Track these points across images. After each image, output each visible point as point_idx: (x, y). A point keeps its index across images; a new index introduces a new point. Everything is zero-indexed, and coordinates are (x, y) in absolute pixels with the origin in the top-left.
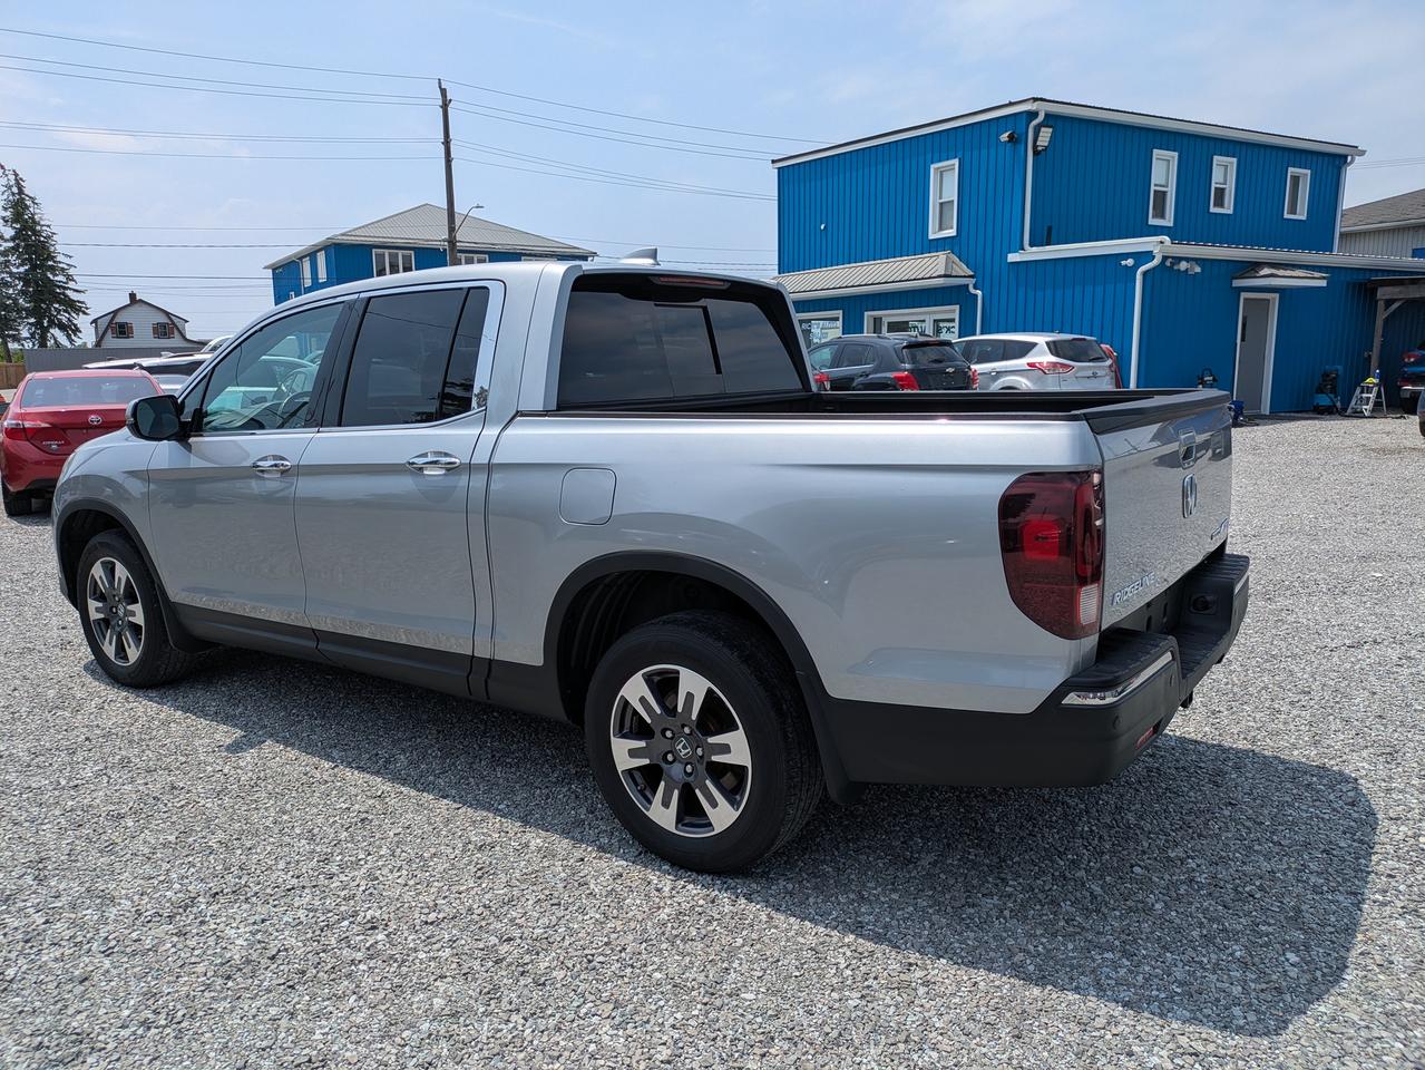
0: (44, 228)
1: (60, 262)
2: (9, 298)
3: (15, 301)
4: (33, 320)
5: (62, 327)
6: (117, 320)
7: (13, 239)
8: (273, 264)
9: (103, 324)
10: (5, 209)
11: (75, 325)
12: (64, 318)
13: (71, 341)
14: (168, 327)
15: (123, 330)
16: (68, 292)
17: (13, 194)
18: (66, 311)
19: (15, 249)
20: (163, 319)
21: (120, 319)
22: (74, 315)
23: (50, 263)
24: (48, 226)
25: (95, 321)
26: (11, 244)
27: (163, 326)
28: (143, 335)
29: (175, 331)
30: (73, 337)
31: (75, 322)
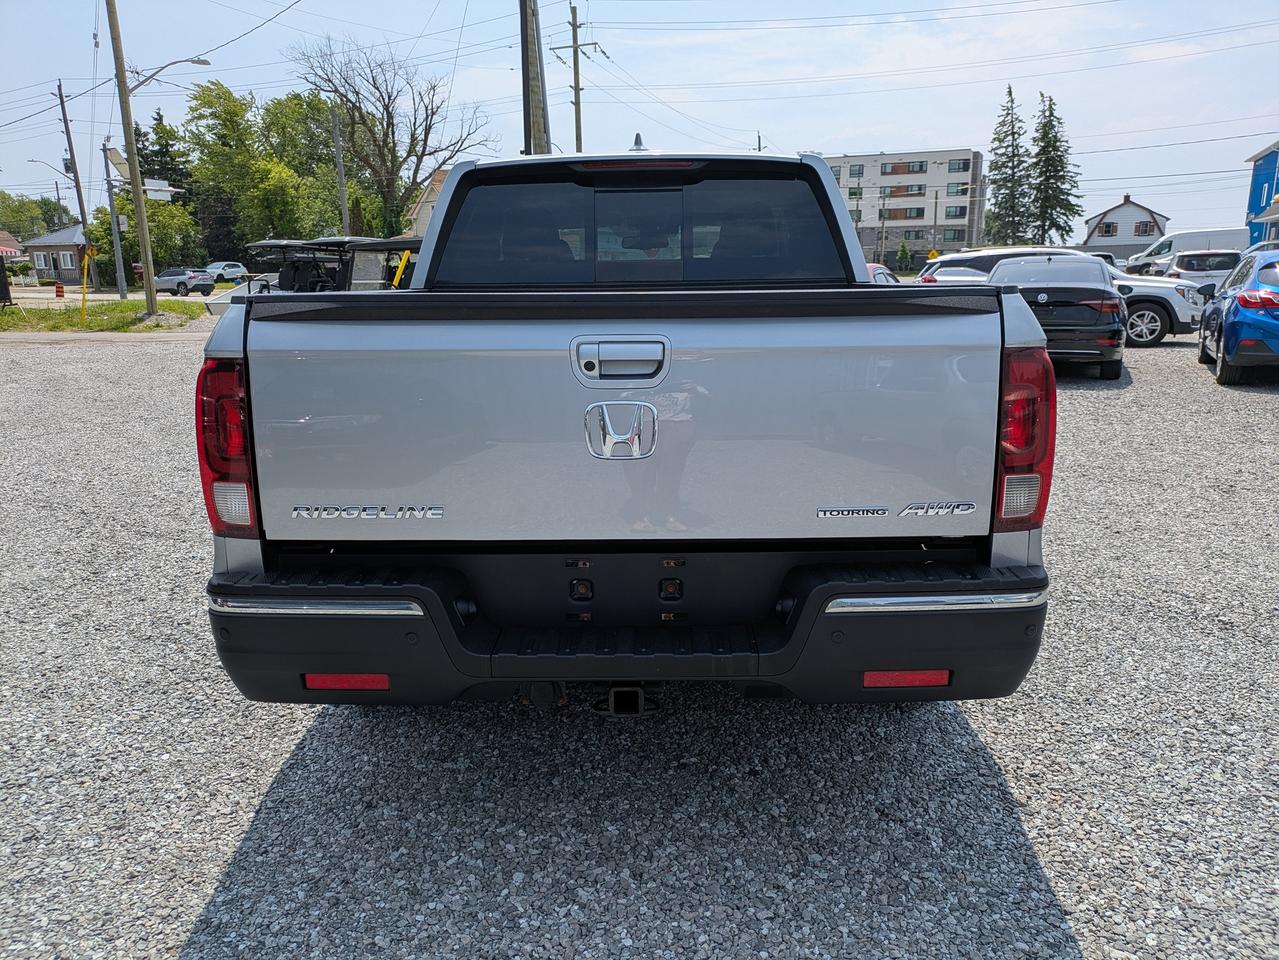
0: (1063, 144)
1: (1069, 172)
2: (1024, 206)
3: (1028, 209)
4: (1038, 223)
5: (1059, 228)
6: (1105, 220)
7: (1037, 155)
8: (1254, 157)
9: (1094, 223)
10: (1037, 131)
11: (1069, 226)
12: (1061, 221)
13: (1064, 240)
14: (1151, 225)
15: (1108, 229)
16: (1070, 198)
17: (1045, 117)
18: (1064, 214)
19: (1037, 164)
20: (1147, 218)
21: (1107, 220)
22: (1070, 217)
23: (1061, 173)
24: (1067, 142)
25: (1087, 222)
26: (1034, 160)
27: (1145, 224)
28: (1125, 235)
29: (1156, 229)
30: (1065, 237)
31: (1070, 223)
